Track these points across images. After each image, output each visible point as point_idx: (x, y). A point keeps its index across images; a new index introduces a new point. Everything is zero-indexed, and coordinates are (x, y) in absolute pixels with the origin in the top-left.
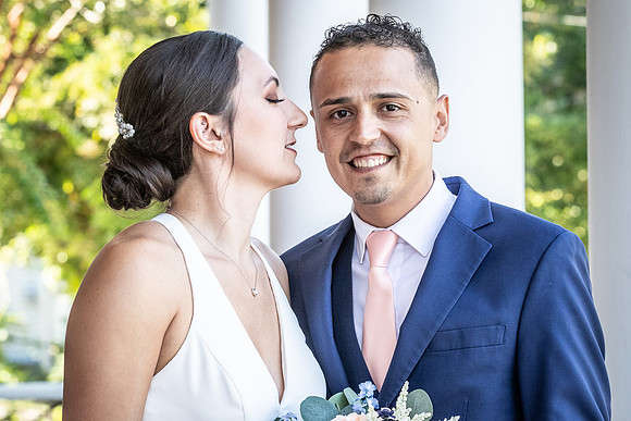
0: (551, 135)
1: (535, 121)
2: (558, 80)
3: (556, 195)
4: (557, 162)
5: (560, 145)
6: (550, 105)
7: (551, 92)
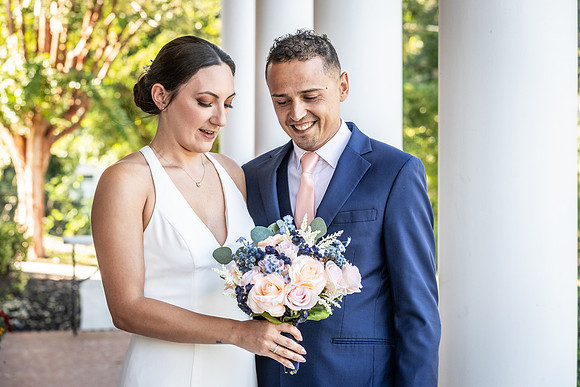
0: (418, 95)
1: (409, 87)
2: (424, 63)
3: (422, 130)
4: (423, 111)
5: (424, 101)
6: (418, 78)
7: (420, 70)
